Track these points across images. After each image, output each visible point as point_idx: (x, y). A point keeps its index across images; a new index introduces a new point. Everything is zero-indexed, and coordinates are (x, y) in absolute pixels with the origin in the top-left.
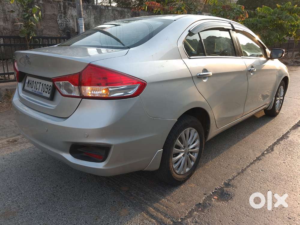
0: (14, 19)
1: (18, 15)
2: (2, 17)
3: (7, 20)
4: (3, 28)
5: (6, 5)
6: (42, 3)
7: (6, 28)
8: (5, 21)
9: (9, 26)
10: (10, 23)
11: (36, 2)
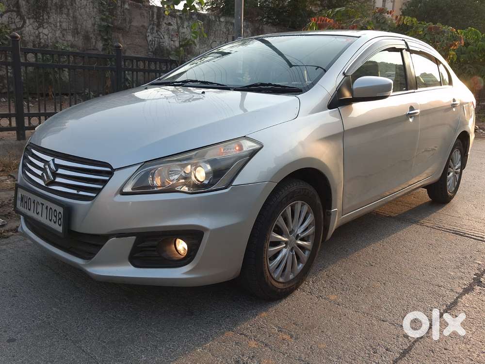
0: (87, 32)
1: (94, 25)
2: (72, 27)
3: (78, 33)
4: (71, 45)
5: (78, 10)
6: (128, 8)
7: (75, 45)
8: (75, 34)
9: (79, 42)
10: (81, 37)
11: (119, 7)
